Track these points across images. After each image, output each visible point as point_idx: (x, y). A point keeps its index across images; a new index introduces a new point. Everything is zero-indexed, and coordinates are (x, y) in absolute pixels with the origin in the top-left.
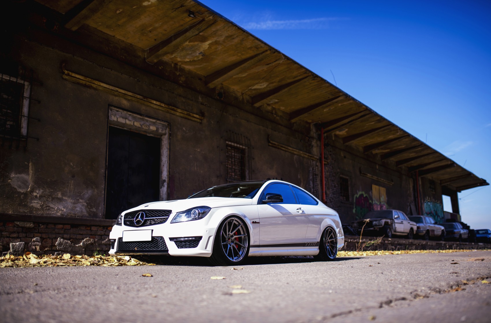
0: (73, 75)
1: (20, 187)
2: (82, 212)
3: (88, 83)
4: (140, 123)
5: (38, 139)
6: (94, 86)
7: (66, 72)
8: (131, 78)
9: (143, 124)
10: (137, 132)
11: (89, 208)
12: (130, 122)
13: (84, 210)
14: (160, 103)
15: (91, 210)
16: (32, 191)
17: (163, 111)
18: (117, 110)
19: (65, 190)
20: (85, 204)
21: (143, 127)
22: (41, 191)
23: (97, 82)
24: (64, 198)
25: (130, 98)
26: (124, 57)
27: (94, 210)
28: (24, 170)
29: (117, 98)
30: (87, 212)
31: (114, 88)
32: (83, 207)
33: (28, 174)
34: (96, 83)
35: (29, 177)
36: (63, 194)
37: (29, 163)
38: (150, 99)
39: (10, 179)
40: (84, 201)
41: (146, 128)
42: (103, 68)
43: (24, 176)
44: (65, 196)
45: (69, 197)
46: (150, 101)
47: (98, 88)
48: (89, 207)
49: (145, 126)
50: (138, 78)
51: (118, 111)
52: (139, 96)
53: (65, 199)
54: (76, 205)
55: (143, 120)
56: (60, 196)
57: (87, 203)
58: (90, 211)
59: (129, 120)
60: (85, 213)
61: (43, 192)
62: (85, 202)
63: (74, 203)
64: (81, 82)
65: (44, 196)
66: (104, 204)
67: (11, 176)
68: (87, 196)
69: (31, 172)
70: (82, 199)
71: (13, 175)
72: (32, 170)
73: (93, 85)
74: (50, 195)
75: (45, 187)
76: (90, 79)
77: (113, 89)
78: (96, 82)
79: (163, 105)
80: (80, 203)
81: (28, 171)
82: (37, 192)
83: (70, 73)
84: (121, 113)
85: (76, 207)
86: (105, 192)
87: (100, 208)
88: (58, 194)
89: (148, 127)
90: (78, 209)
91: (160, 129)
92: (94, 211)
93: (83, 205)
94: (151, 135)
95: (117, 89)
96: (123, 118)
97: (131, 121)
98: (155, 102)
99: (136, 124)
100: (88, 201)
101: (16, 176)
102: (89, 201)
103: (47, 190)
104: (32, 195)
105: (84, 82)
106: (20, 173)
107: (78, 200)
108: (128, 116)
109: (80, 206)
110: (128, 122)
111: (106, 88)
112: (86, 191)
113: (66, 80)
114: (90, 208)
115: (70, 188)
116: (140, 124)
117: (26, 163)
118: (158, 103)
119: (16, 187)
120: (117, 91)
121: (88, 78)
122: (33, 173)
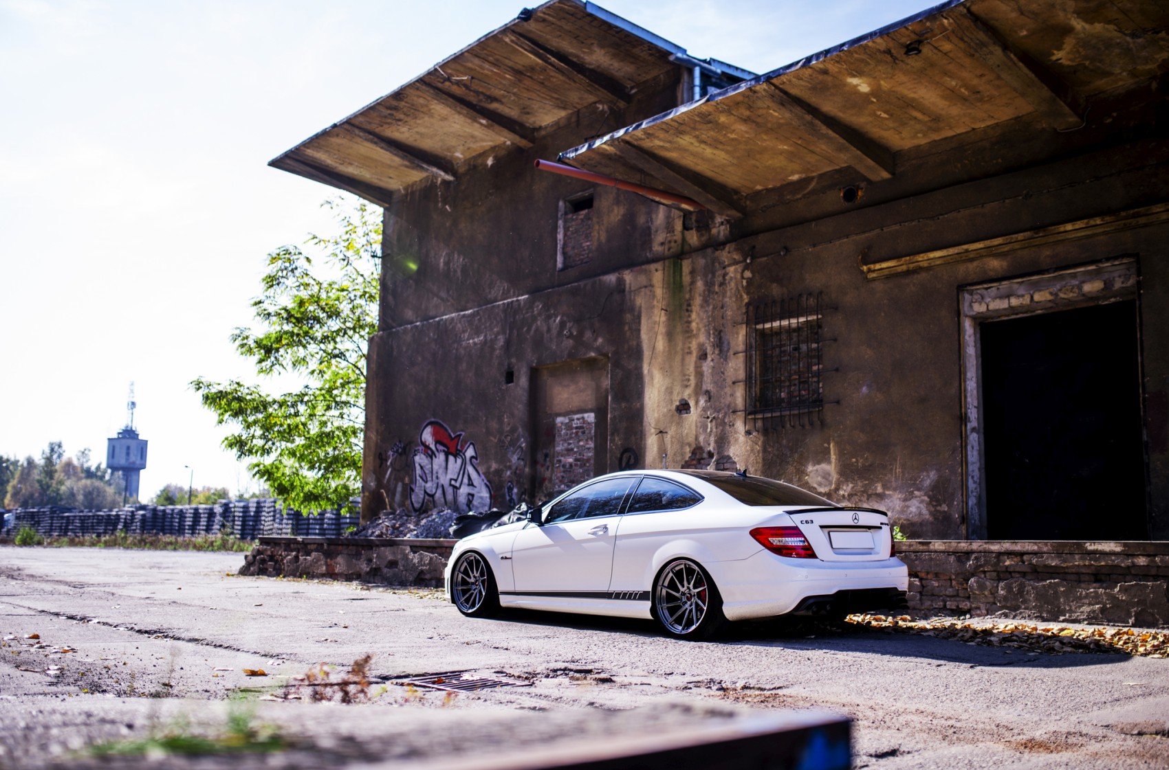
0: (878, 266)
1: (820, 484)
2: (920, 514)
3: (911, 266)
4: (1051, 290)
5: (838, 402)
6: (925, 264)
7: (865, 268)
8: (1007, 201)
9: (1060, 290)
10: (1070, 308)
11: (933, 506)
12: (1021, 299)
13: (925, 511)
14: (1086, 221)
15: (938, 508)
16: (837, 489)
17: (1104, 233)
18: (986, 286)
19: (886, 478)
20: (926, 498)
21: (1062, 295)
22: (851, 485)
23: (922, 255)
24: (887, 492)
25: (1006, 248)
26: (1000, 160)
27: (945, 508)
28: (823, 456)
29: (975, 264)
30: (931, 513)
31: (959, 247)
32: (922, 506)
33: (829, 463)
34: (920, 259)
35: (831, 468)
36: (885, 487)
37: (829, 444)
38: (1053, 227)
39: (807, 475)
40: (922, 493)
41: (1071, 295)
42: (940, 217)
43: (824, 466)
44: (888, 489)
45: (895, 490)
46: (1056, 231)
47: (933, 264)
48: (935, 503)
49: (1067, 290)
50: (1025, 192)
51: (987, 289)
52: (1021, 236)
53: (889, 495)
54: (908, 503)
55: (1062, 277)
56: (879, 490)
57: (929, 497)
58: (936, 510)
59: (1019, 296)
60: (927, 517)
61: (853, 488)
62: (925, 495)
63: (905, 500)
64: (899, 269)
65: (856, 495)
66: (962, 495)
67: (809, 470)
68: (927, 483)
69: (833, 457)
70: (919, 490)
71: (810, 468)
72: (835, 454)
73: (921, 264)
74: (863, 492)
75: (856, 478)
76: (908, 258)
77: (956, 251)
78: (920, 257)
79: (1098, 221)
80: (916, 497)
81: (830, 458)
82: (845, 488)
83: (872, 266)
84: (998, 289)
85: (908, 507)
86: (962, 469)
87: (955, 503)
88: (876, 487)
89: (1077, 291)
90: (913, 509)
91: (1117, 279)
92: (944, 511)
93: (922, 502)
94: (1113, 300)
95: (965, 247)
96: (1001, 297)
97: (1023, 296)
98: (1069, 227)
99: (1037, 297)
100: (931, 493)
101: (815, 468)
102: (932, 491)
103: (860, 484)
104: (838, 495)
105: (904, 268)
106: (819, 463)
107: (912, 492)
108: (1016, 286)
109: (917, 504)
110: (1014, 302)
111: (944, 256)
112: (925, 474)
113: (874, 280)
114: (936, 506)
115: (896, 473)
116: (1051, 294)
117: (826, 445)
118: (1079, 224)
119: (815, 486)
120: (967, 251)
121: (903, 259)
122: (836, 459)
